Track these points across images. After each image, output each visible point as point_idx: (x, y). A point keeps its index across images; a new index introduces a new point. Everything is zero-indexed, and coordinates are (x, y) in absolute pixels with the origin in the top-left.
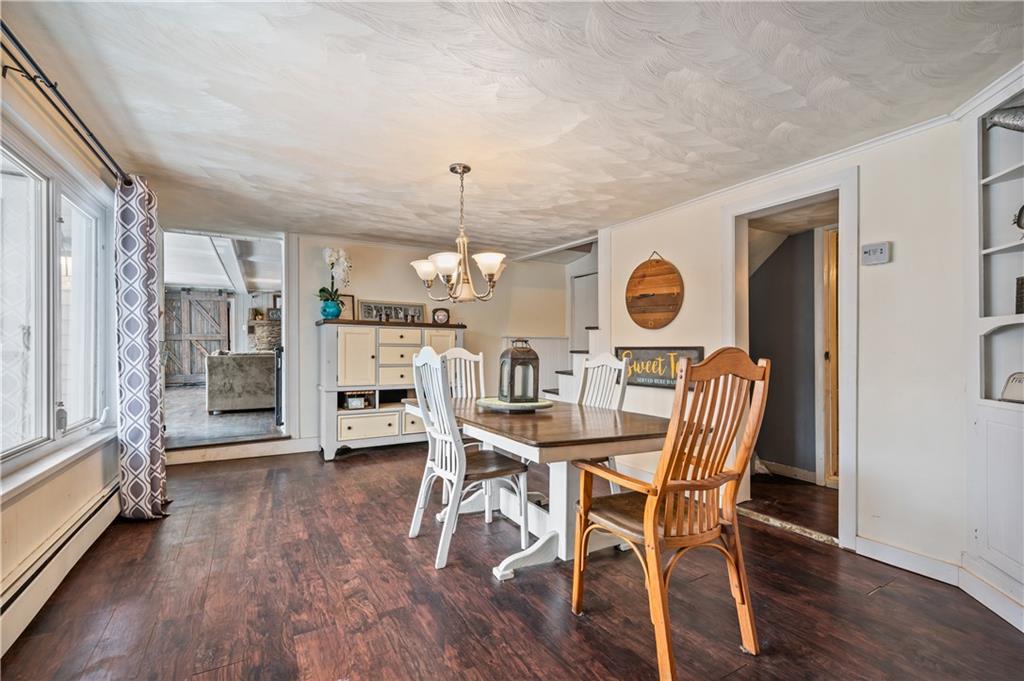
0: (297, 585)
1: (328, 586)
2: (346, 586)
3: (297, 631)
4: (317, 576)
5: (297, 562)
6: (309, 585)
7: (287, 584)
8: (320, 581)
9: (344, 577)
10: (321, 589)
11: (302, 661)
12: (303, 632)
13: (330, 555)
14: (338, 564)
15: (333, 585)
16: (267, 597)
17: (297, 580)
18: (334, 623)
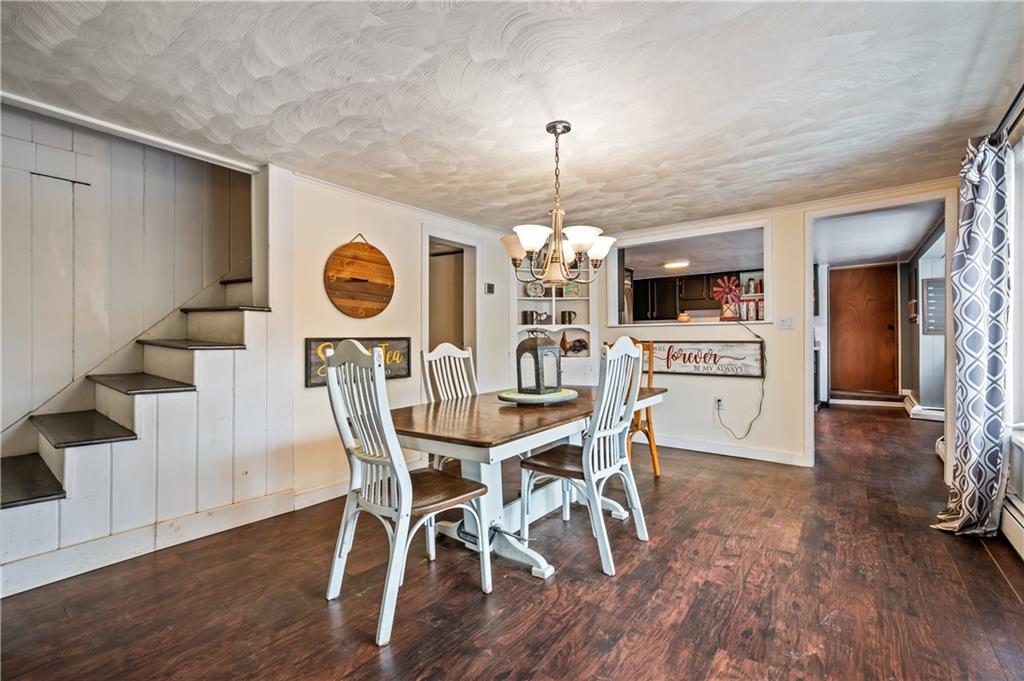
0: (774, 588)
1: (746, 572)
2: (731, 564)
3: (792, 556)
4: (748, 585)
5: (759, 613)
6: (763, 582)
7: (783, 594)
8: (749, 579)
9: (725, 571)
10: (754, 573)
11: (795, 541)
12: (787, 553)
13: (716, 601)
14: (718, 587)
15: (741, 570)
16: (808, 592)
17: (771, 592)
18: (762, 547)
